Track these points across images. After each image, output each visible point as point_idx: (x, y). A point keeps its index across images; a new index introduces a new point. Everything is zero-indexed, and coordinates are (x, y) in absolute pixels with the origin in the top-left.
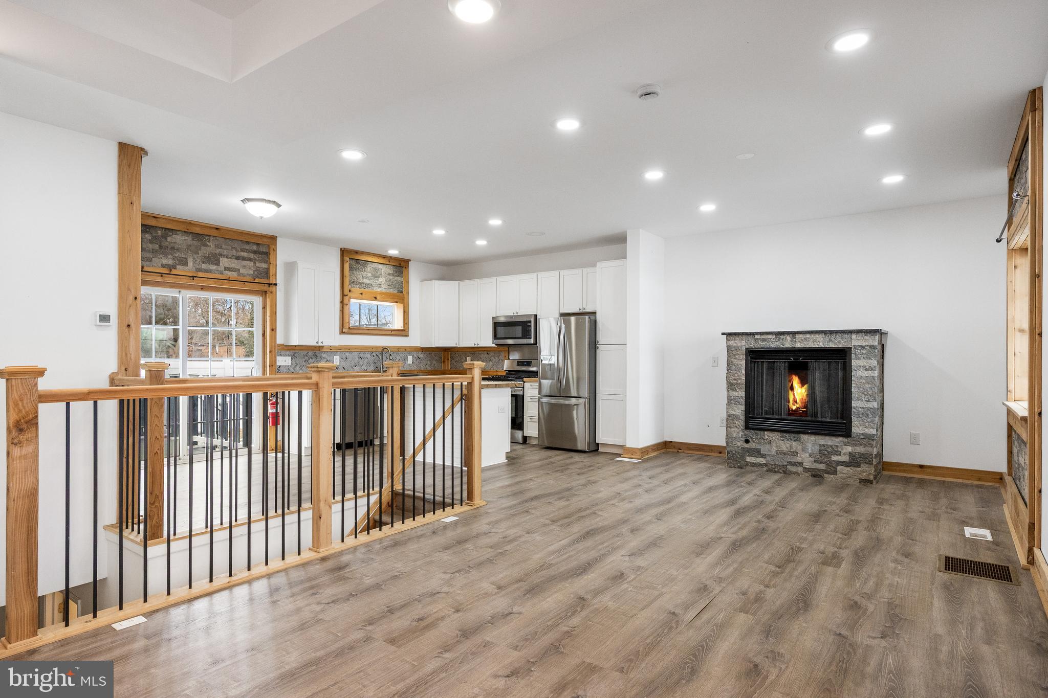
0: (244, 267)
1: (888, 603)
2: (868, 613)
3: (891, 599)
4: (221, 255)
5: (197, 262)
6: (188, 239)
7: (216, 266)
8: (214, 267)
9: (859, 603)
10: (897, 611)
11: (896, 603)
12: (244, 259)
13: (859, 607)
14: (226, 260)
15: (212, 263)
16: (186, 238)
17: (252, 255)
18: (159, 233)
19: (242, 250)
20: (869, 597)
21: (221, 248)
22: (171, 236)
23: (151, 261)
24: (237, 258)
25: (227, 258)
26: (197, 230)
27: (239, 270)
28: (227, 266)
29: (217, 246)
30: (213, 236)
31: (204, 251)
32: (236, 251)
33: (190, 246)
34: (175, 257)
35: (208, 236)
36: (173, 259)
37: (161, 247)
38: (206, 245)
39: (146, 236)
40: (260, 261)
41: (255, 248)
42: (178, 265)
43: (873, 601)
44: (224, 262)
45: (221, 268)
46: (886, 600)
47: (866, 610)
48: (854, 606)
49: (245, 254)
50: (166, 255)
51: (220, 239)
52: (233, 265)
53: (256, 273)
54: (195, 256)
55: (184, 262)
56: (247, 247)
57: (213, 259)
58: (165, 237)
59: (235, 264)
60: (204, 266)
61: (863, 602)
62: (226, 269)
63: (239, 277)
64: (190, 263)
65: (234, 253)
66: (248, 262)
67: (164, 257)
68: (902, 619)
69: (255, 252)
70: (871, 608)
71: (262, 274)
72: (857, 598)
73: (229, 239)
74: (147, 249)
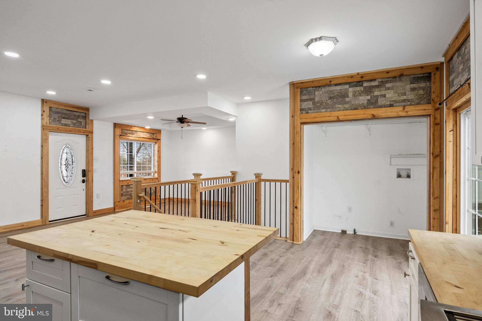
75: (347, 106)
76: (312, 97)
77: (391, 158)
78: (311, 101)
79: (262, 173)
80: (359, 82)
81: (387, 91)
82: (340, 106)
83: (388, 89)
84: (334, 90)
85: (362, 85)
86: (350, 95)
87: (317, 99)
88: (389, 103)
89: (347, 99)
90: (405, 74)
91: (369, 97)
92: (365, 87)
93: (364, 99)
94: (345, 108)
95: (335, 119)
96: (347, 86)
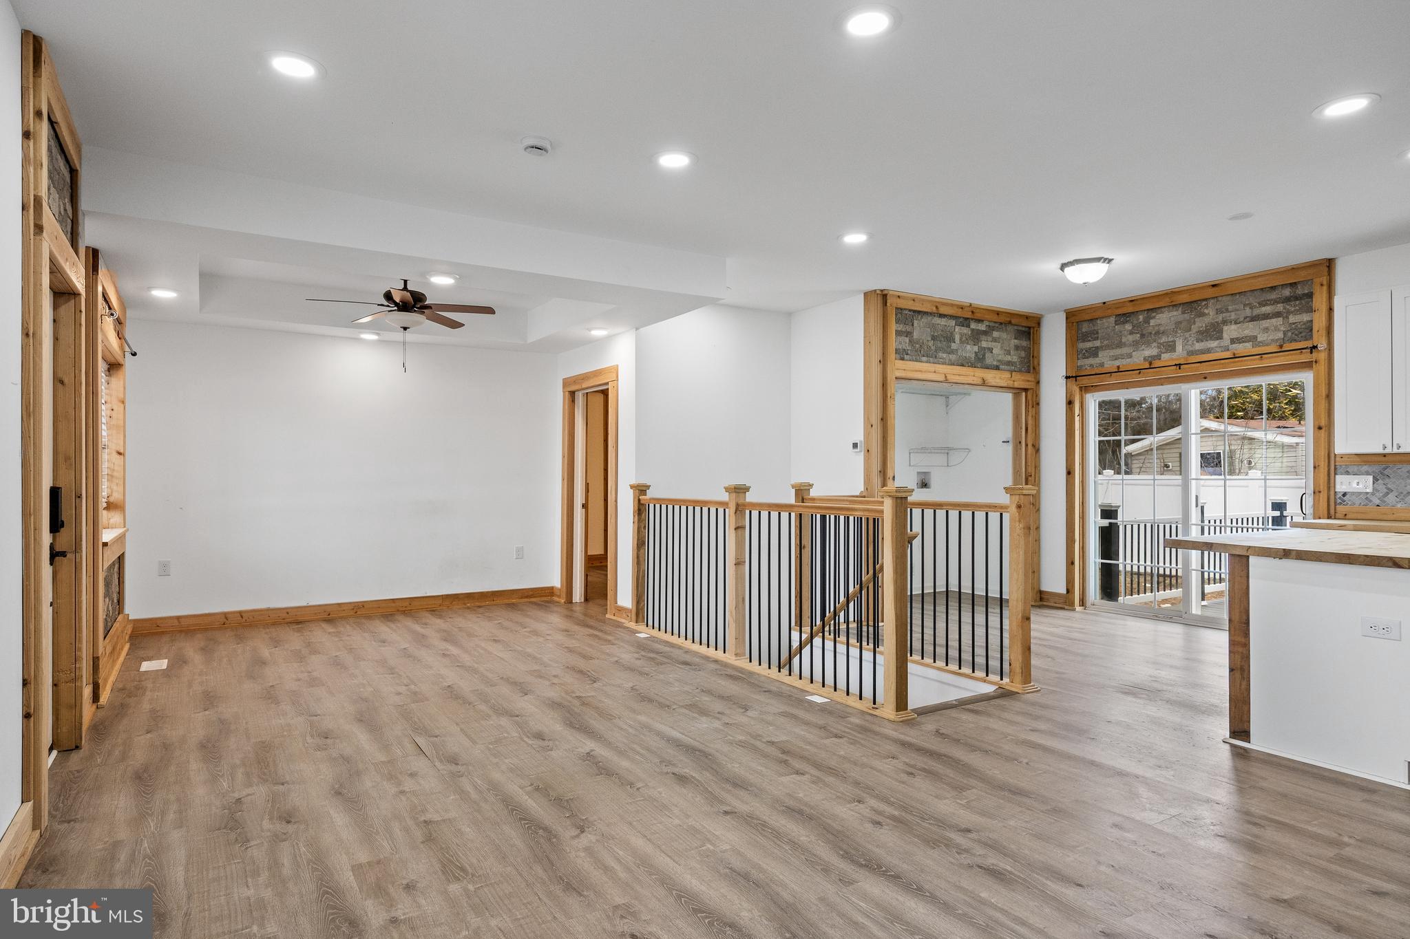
0: (1266, 330)
1: (248, 841)
2: (267, 817)
3: (247, 848)
4: (1225, 322)
5: (1190, 342)
6: (1176, 314)
7: (1218, 341)
8: (1214, 344)
9: (284, 823)
10: (233, 836)
11: (237, 846)
12: (1266, 317)
13: (280, 818)
14: (1233, 327)
15: (1212, 338)
16: (1175, 313)
17: (1280, 307)
18: (1141, 318)
19: (1262, 304)
20: (277, 838)
21: (1227, 310)
22: (1154, 317)
23: (1131, 357)
24: (1254, 319)
25: (1236, 323)
26: (1185, 298)
27: (1255, 337)
28: (1235, 335)
29: (1219, 311)
30: (1213, 298)
31: (1200, 323)
32: (1251, 308)
33: (1181, 322)
34: (1161, 344)
35: (1204, 300)
36: (1159, 347)
37: (1143, 336)
38: (1202, 315)
39: (1126, 327)
40: (1295, 313)
41: (1287, 292)
42: (1164, 353)
43: (269, 834)
44: (1230, 331)
45: (1226, 341)
46: (252, 843)
47: (271, 819)
48: (288, 818)
49: (1267, 309)
50: (1148, 344)
51: (1224, 298)
52: (1247, 332)
53: (1290, 334)
54: (1187, 335)
55: (1171, 347)
56: (1273, 296)
57: (1214, 332)
58: (1147, 321)
59: (1249, 329)
60: (1198, 346)
61: (280, 827)
62: (1233, 341)
63: (1254, 349)
64: (1179, 348)
65: (1248, 312)
66: (1274, 320)
67: (1147, 347)
68: (225, 828)
69: (1287, 300)
70: (266, 824)
71: (1301, 333)
72: (291, 828)
73: (1239, 293)
74: (1127, 343)
75: (953, 357)
76: (909, 328)
77: (910, 453)
78: (907, 336)
79: (811, 483)
80: (966, 319)
81: (994, 344)
82: (945, 356)
83: (995, 340)
84: (938, 324)
85: (968, 326)
86: (957, 337)
87: (916, 335)
88: (995, 363)
89: (954, 346)
90: (1013, 322)
91: (976, 348)
92: (973, 330)
93: (970, 350)
94: (950, 360)
95: (942, 378)
96: (953, 323)
